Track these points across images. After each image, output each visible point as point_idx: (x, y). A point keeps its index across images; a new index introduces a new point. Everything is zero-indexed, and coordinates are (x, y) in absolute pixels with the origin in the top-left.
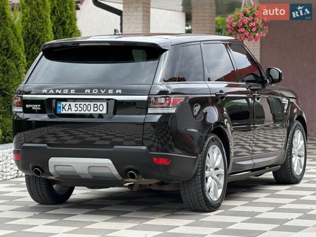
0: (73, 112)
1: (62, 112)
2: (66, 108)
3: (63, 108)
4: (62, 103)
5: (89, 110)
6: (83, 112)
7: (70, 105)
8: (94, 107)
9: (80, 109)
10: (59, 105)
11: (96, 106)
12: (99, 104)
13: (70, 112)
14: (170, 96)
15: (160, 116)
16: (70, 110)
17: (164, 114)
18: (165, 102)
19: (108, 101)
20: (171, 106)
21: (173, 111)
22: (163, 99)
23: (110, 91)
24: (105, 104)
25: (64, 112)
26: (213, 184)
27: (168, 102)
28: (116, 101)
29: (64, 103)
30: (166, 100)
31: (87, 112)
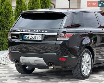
0: (29, 39)
1: (25, 39)
2: (27, 37)
3: (26, 37)
4: (25, 35)
5: (35, 38)
6: (33, 39)
7: (28, 36)
8: (37, 37)
9: (32, 38)
10: (24, 36)
11: (38, 37)
12: (39, 36)
13: (28, 39)
14: (67, 33)
15: (63, 41)
16: (28, 38)
17: (64, 41)
18: (64, 36)
19: (42, 35)
20: (66, 37)
21: (67, 39)
22: (64, 34)
23: (43, 31)
24: (41, 36)
25: (26, 39)
26: (86, 68)
27: (65, 36)
28: (45, 35)
29: (26, 35)
30: (65, 35)
31: (34, 39)
